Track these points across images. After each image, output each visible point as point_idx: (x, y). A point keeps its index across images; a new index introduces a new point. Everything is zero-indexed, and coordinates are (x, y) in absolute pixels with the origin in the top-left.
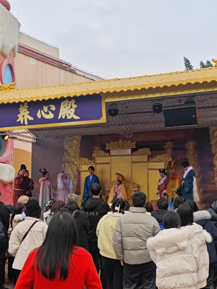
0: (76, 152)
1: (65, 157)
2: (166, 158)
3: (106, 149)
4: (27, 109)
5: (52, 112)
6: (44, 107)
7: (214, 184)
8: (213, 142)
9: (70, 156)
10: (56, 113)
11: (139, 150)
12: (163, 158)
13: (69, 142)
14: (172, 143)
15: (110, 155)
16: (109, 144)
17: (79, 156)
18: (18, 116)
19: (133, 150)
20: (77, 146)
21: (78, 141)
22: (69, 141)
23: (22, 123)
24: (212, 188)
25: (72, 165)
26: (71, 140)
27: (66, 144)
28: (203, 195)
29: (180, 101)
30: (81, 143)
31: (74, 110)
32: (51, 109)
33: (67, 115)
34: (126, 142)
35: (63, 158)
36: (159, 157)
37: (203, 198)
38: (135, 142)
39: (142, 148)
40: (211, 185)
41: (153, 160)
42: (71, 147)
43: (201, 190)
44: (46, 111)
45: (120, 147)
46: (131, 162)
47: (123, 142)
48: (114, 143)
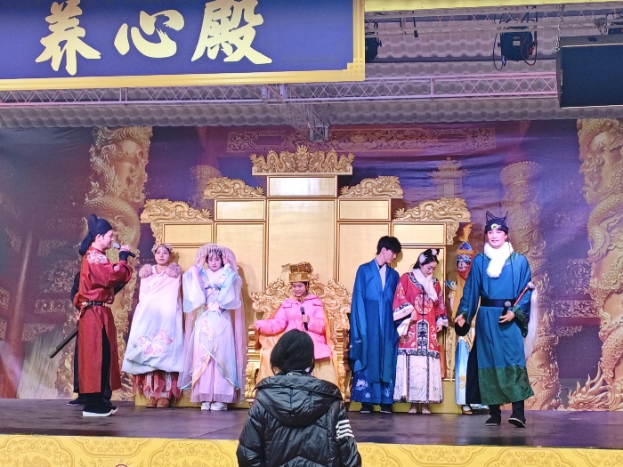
0: (135, 180)
1: (94, 195)
2: (452, 210)
3: (254, 174)
4: (77, 21)
5: (172, 34)
6: (143, 15)
7: (588, 297)
8: (588, 167)
9: (113, 195)
10: (187, 40)
11: (363, 183)
12: (442, 213)
13: (109, 147)
14: (460, 164)
15: (264, 194)
16: (261, 159)
17: (143, 196)
18: (44, 41)
19: (344, 182)
20: (137, 162)
21: (140, 144)
22: (107, 142)
23: (56, 66)
24: (581, 312)
25: (120, 225)
26: (116, 141)
27: (98, 153)
28: (551, 332)
29: (599, 24)
30: (150, 153)
31: (253, 33)
32: (168, 24)
33: (227, 49)
34: (322, 154)
35: (87, 199)
36: (429, 208)
37: (553, 340)
38: (351, 157)
39: (374, 176)
40: (577, 302)
41: (409, 216)
42: (115, 162)
43: (545, 317)
44: (150, 30)
45: (301, 169)
46: (337, 221)
47: (311, 154)
48: (279, 157)
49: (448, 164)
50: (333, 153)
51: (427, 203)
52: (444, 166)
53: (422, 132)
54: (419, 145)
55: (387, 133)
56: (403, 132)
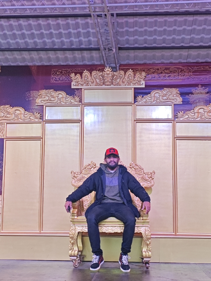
3: (73, 87)
11: (153, 93)
14: (207, 90)
15: (81, 101)
16: (78, 76)
36: (201, 111)
38: (143, 74)
41: (187, 116)
45: (107, 84)
46: (134, 121)
47: (115, 73)
48: (91, 75)
49: (200, 89)
50: (130, 72)
51: (200, 107)
52: (196, 91)
53: (181, 69)
54: (180, 78)
55: (158, 69)
56: (169, 69)
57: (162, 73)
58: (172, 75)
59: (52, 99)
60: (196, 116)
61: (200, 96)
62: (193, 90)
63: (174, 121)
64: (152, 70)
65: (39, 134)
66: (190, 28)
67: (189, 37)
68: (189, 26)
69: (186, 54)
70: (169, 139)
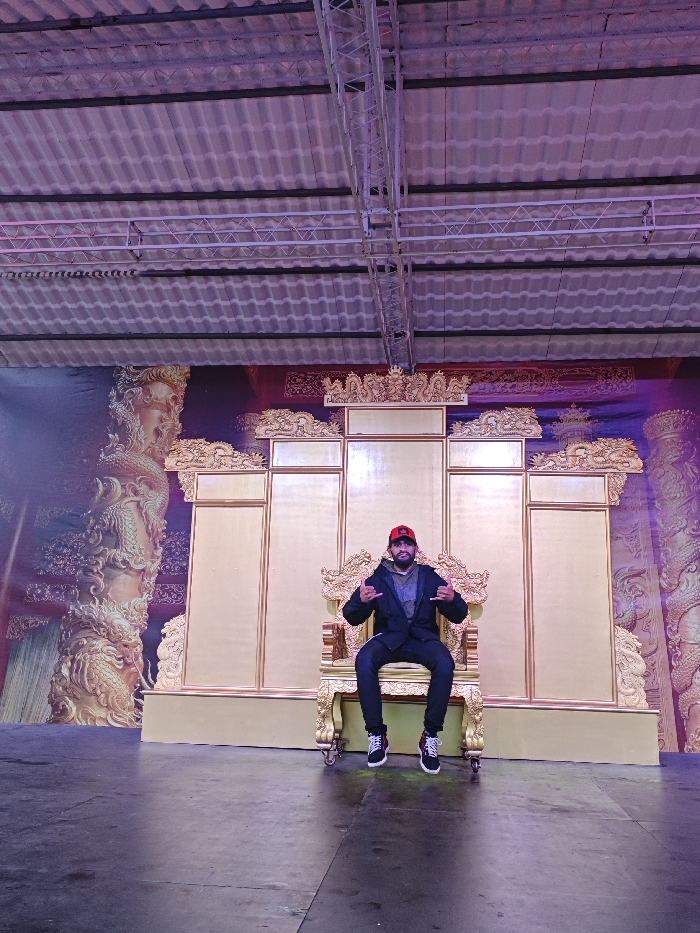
0: (165, 432)
1: (112, 451)
2: (613, 457)
9: (136, 450)
11: (483, 417)
12: (600, 459)
13: (134, 390)
14: (588, 413)
16: (338, 383)
19: (456, 415)
22: (132, 384)
35: (102, 456)
38: (465, 381)
45: (394, 398)
46: (447, 470)
47: (408, 377)
48: (363, 381)
49: (573, 413)
50: (439, 376)
51: (577, 446)
52: (567, 415)
53: (537, 372)
54: (534, 389)
55: (491, 373)
56: (512, 372)
57: (498, 380)
58: (520, 384)
59: (287, 427)
60: (569, 464)
61: (575, 425)
62: (560, 413)
63: (526, 471)
64: (479, 375)
65: (261, 496)
66: (554, 294)
67: (551, 311)
68: (551, 291)
69: (546, 344)
70: (517, 507)
